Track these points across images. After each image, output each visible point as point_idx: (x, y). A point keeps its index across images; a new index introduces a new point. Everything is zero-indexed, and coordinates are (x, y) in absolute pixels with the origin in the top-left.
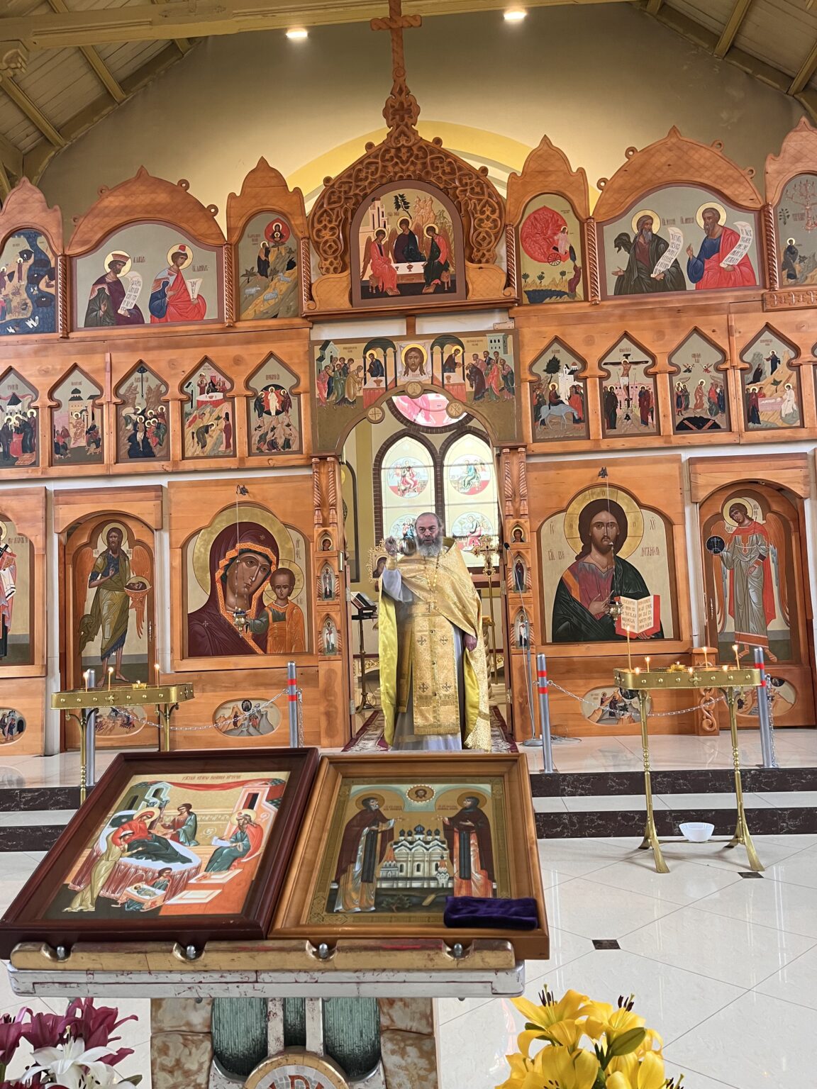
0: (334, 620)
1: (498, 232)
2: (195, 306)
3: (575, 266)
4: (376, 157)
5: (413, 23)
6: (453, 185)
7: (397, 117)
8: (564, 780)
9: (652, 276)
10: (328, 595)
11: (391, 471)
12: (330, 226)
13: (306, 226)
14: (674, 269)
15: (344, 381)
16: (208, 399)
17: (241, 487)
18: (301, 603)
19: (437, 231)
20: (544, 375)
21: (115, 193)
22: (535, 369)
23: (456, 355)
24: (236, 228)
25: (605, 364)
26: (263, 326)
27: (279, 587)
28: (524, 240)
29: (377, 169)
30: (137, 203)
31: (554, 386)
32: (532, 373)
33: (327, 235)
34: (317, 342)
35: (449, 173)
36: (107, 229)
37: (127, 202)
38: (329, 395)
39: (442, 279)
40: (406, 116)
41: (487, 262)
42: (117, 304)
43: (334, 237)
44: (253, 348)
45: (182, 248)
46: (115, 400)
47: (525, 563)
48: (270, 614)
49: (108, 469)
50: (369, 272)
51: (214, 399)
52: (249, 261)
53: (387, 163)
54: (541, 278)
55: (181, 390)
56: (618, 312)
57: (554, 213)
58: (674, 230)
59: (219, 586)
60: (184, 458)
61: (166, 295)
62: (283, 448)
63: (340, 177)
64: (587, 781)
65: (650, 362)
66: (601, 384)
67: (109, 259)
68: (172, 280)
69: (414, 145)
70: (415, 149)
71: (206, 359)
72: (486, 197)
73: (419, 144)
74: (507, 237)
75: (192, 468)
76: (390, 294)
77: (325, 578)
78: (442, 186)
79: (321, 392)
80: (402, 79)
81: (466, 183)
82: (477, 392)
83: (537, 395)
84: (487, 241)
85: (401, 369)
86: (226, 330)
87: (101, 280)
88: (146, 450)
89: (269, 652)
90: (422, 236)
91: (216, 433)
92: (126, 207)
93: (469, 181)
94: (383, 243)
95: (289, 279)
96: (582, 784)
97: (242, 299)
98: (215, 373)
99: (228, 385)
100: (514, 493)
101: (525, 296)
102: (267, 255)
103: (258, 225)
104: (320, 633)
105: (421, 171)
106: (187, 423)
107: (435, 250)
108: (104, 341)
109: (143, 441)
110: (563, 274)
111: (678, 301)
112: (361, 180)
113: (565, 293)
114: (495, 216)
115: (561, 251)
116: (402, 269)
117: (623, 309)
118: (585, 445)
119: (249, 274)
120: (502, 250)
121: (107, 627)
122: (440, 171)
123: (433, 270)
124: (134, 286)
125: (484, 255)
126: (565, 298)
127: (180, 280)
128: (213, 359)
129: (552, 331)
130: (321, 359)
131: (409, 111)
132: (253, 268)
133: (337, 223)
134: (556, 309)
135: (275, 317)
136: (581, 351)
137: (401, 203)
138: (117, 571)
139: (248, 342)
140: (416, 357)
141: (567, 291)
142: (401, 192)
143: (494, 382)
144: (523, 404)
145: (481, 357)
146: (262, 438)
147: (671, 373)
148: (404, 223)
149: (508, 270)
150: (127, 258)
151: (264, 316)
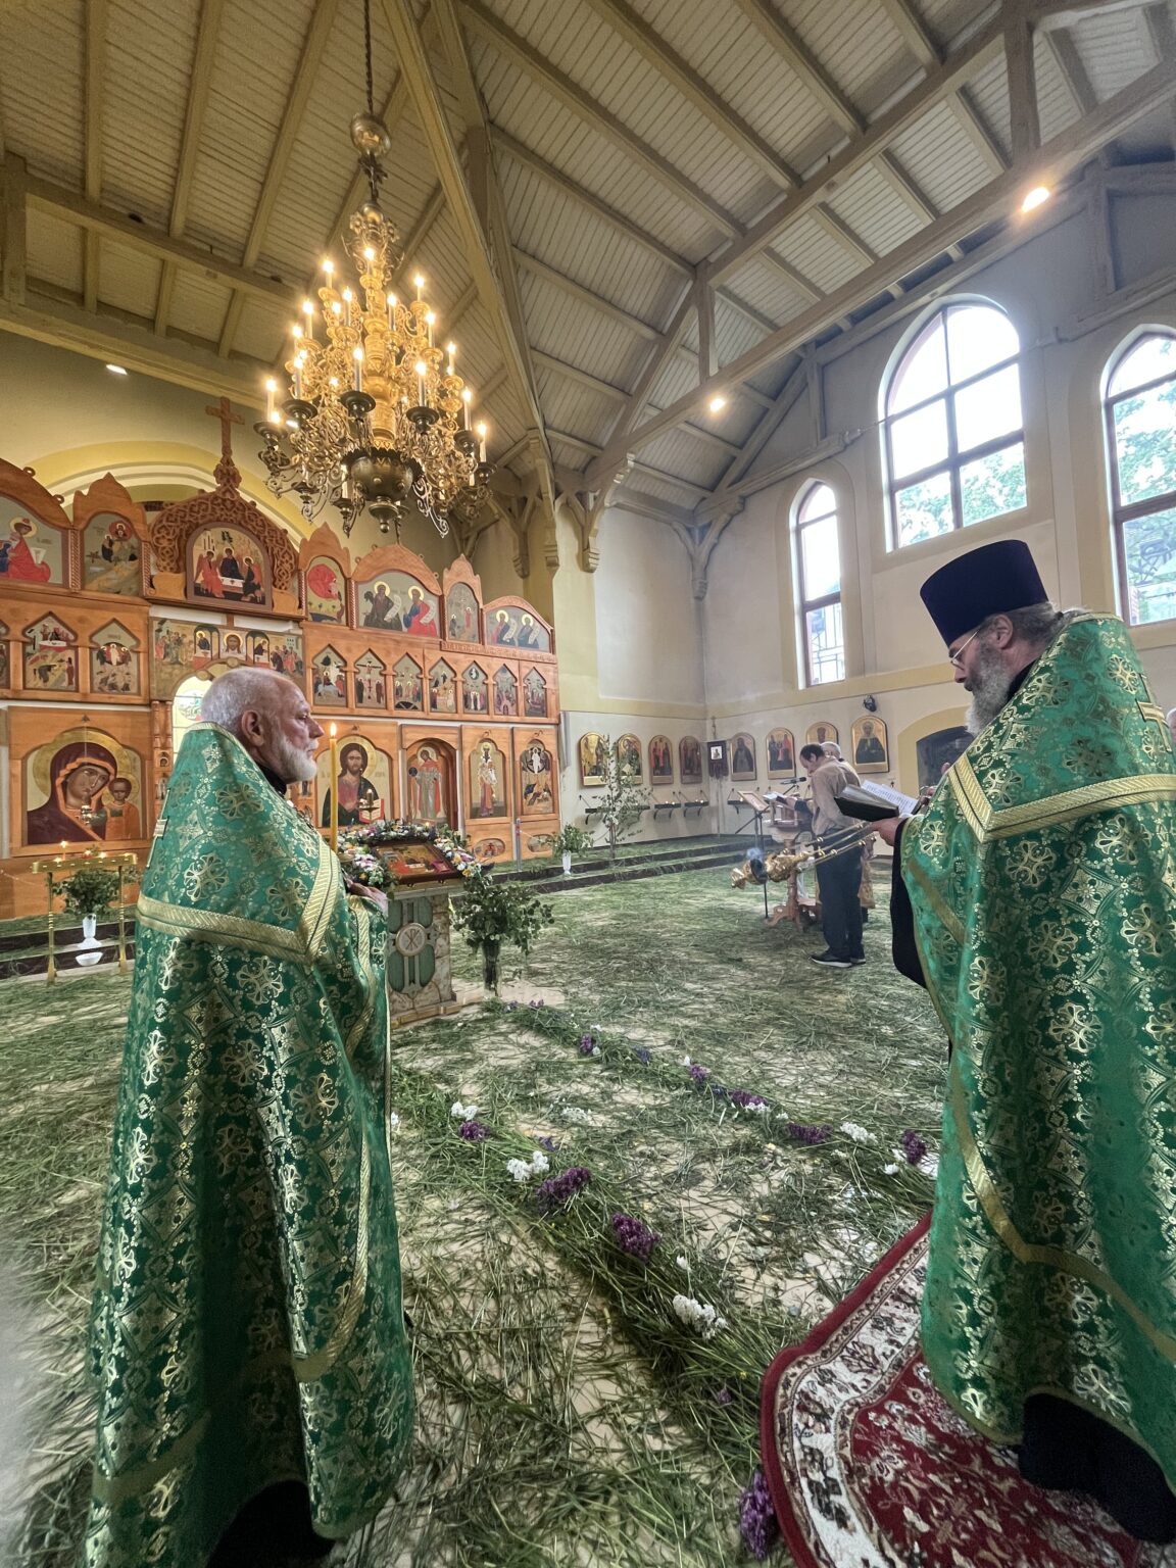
1: (293, 572)
2: (39, 570)
3: (341, 604)
4: (207, 500)
5: (237, 419)
6: (264, 534)
7: (224, 479)
9: (384, 619)
12: (167, 537)
13: (146, 532)
14: (396, 618)
15: (178, 649)
17: (84, 715)
19: (252, 562)
23: (263, 645)
24: (81, 518)
25: (358, 665)
26: (106, 598)
27: (117, 791)
29: (208, 508)
31: (327, 673)
33: (164, 543)
34: (156, 619)
35: (261, 526)
38: (165, 656)
39: (255, 594)
40: (231, 480)
41: (286, 589)
43: (171, 546)
44: (97, 612)
45: (27, 521)
48: (109, 811)
50: (201, 578)
52: (95, 544)
53: (215, 507)
55: (23, 634)
56: (366, 636)
59: (60, 792)
60: (26, 688)
61: (7, 555)
63: (176, 505)
65: (383, 668)
68: (14, 544)
69: (235, 500)
70: (236, 503)
72: (286, 548)
73: (240, 502)
75: (35, 697)
76: (218, 596)
78: (256, 533)
79: (158, 654)
80: (229, 455)
83: (316, 678)
84: (285, 576)
85: (223, 647)
86: (72, 595)
89: (106, 838)
91: (58, 673)
93: (274, 535)
94: (212, 560)
97: (86, 575)
98: (57, 625)
99: (71, 637)
102: (110, 546)
105: (241, 519)
106: (29, 661)
107: (251, 575)
112: (195, 512)
114: (291, 562)
115: (333, 593)
116: (227, 581)
118: (346, 711)
119: (94, 556)
120: (296, 584)
122: (254, 523)
123: (250, 587)
125: (283, 584)
127: (23, 547)
129: (328, 640)
130: (159, 630)
131: (233, 478)
133: (173, 537)
135: (119, 593)
136: (344, 655)
137: (226, 537)
139: (92, 608)
140: (234, 641)
141: (336, 618)
142: (227, 530)
143: (289, 665)
145: (281, 649)
146: (104, 681)
147: (393, 676)
148: (229, 551)
151: (107, 590)
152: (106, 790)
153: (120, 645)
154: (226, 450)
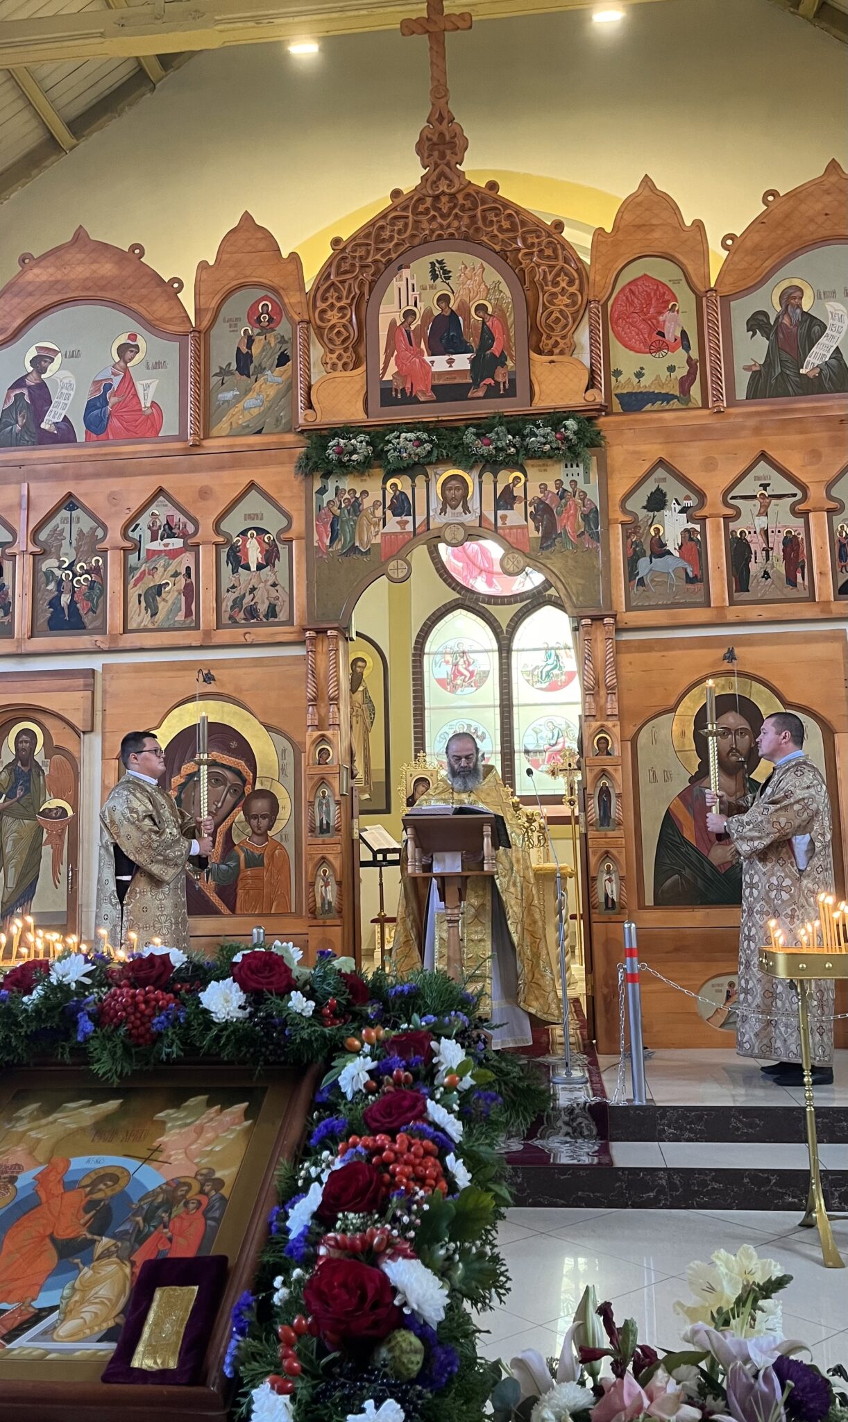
0: (331, 865)
1: (578, 311)
2: (148, 417)
3: (689, 358)
4: (405, 209)
5: (460, 24)
6: (514, 246)
7: (436, 153)
8: (663, 1117)
9: (802, 371)
10: (325, 829)
11: (438, 657)
12: (339, 305)
13: (305, 306)
14: (833, 361)
15: (355, 522)
16: (162, 548)
17: (205, 672)
18: (286, 840)
19: (490, 310)
20: (643, 514)
21: (42, 264)
22: (629, 506)
23: (514, 486)
24: (207, 310)
25: (733, 498)
26: (242, 445)
27: (256, 817)
28: (615, 323)
29: (406, 225)
30: (74, 277)
31: (657, 530)
32: (625, 511)
33: (334, 317)
35: (508, 230)
36: (31, 312)
37: (59, 276)
38: (332, 541)
39: (497, 379)
40: (448, 152)
41: (562, 353)
42: (39, 415)
43: (344, 321)
44: (227, 476)
45: (133, 337)
46: (33, 548)
47: (613, 787)
48: (242, 856)
49: (19, 646)
50: (393, 368)
51: (170, 547)
52: (224, 353)
53: (420, 218)
54: (639, 375)
55: (125, 536)
56: (752, 422)
57: (658, 283)
58: (832, 306)
60: (125, 631)
61: (107, 403)
62: (266, 616)
63: (353, 238)
64: (700, 1118)
65: (800, 495)
66: (726, 527)
67: (32, 353)
68: (116, 382)
69: (459, 191)
70: (460, 197)
71: (161, 491)
72: (561, 263)
73: (467, 191)
74: (590, 318)
75: (138, 644)
76: (422, 399)
77: (321, 804)
78: (497, 248)
79: (321, 538)
80: (443, 101)
81: (533, 244)
82: (545, 537)
83: (633, 543)
84: (561, 324)
85: (435, 505)
87: (20, 383)
88: (72, 620)
89: (238, 911)
90: (468, 317)
92: (57, 282)
93: (536, 241)
94: (413, 327)
95: (280, 380)
96: (691, 1123)
97: (212, 410)
98: (172, 511)
99: (190, 528)
100: (597, 683)
101: (616, 401)
102: (249, 346)
103: (239, 305)
104: (312, 884)
105: (468, 227)
106: (132, 582)
107: (487, 337)
108: (20, 466)
109: (69, 606)
110: (671, 369)
111: (841, 407)
112: (383, 241)
113: (674, 397)
114: (573, 289)
115: (669, 337)
116: (440, 364)
117: (758, 419)
118: (701, 615)
119: (224, 372)
120: (583, 336)
121: (11, 872)
122: (495, 227)
123: (484, 365)
124: (64, 391)
125: (557, 343)
126: (675, 404)
127: (128, 381)
128: (170, 491)
129: (655, 450)
130: (322, 491)
131: (452, 145)
132: (229, 364)
133: (349, 301)
134: (660, 419)
135: (259, 432)
136: (698, 479)
137: (439, 272)
138: (27, 790)
139: (221, 468)
140: (456, 488)
141: (677, 393)
142: (439, 256)
143: (570, 524)
144: (613, 555)
145: (552, 487)
146: (237, 603)
147: (829, 511)
148: (444, 299)
149: (592, 364)
150: (56, 352)
151: (243, 431)
152: (240, 816)
153: (261, 531)
154: (440, 92)
